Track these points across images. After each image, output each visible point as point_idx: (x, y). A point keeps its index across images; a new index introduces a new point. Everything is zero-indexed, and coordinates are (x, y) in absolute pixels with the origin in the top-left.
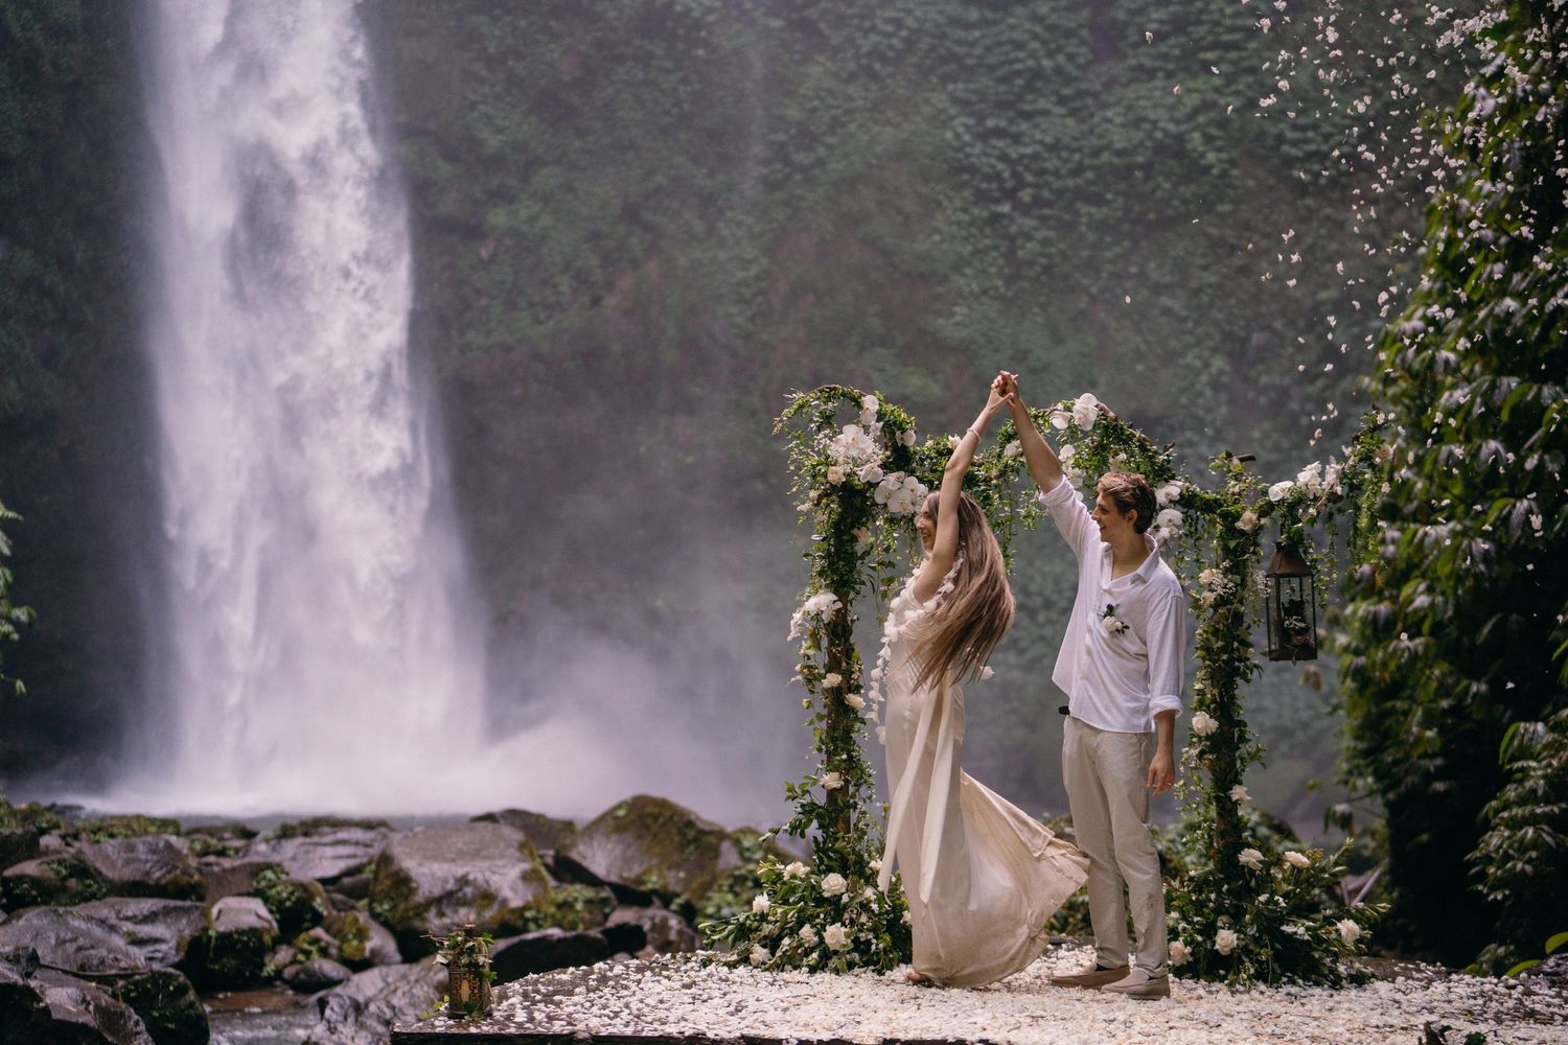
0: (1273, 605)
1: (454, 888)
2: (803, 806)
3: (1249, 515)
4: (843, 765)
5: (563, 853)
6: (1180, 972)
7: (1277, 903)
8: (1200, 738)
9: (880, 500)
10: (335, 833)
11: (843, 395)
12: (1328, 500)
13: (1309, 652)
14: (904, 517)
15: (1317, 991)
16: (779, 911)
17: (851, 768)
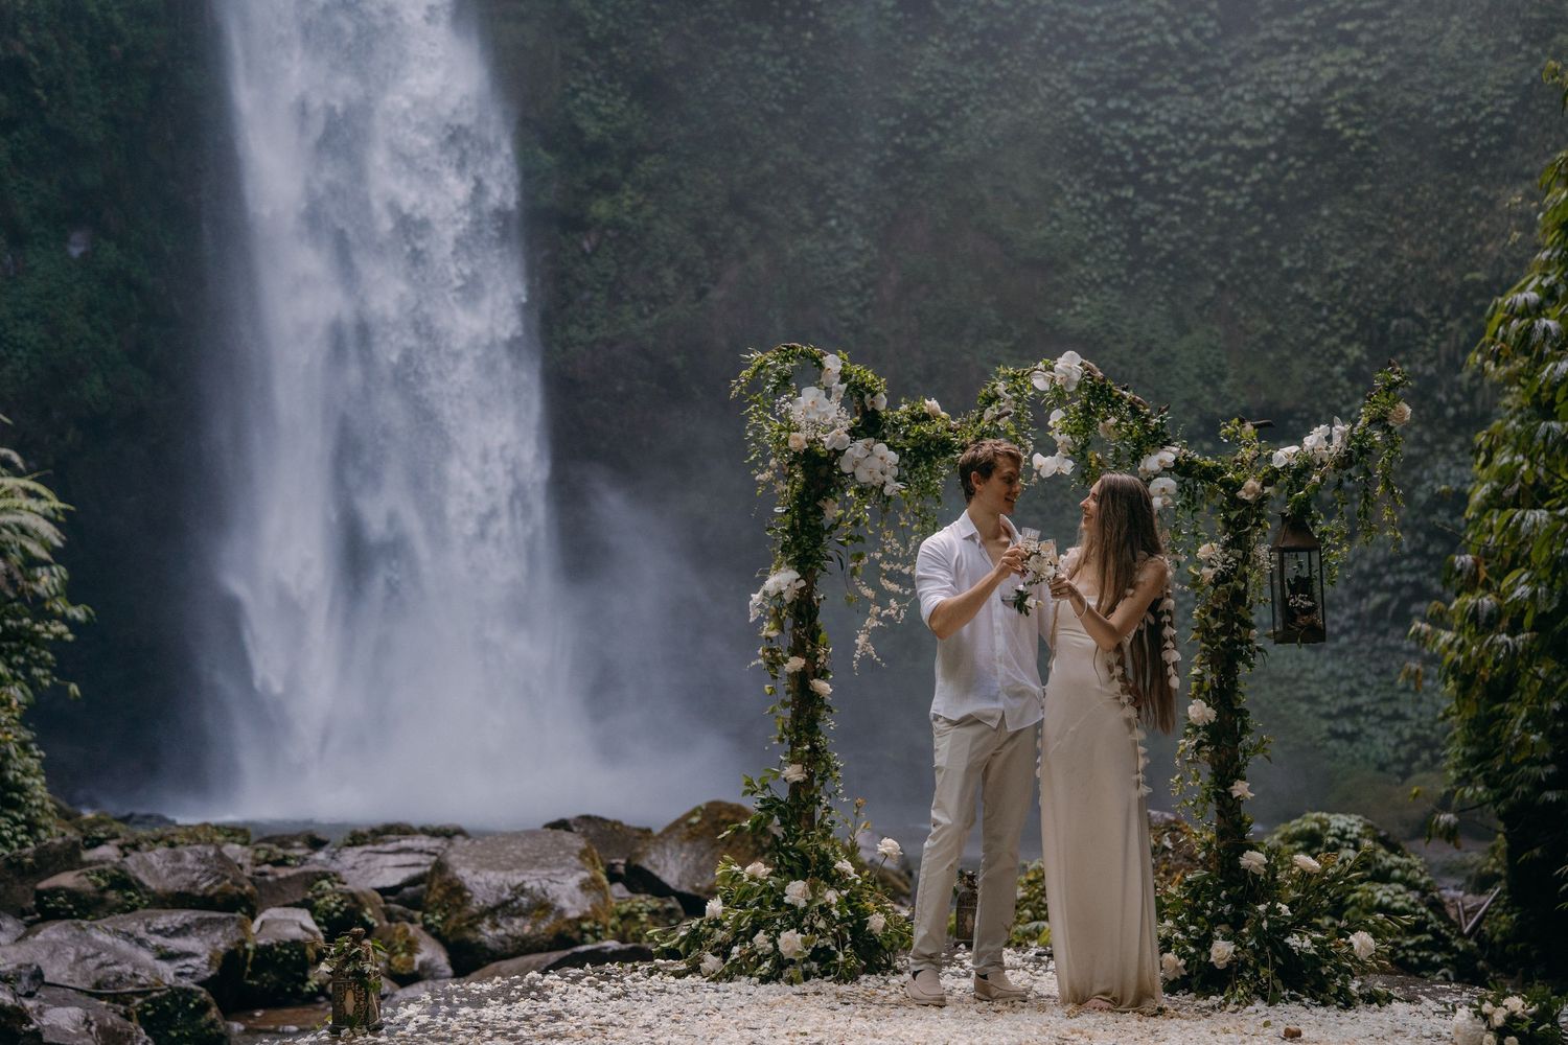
0: (1277, 581)
1: (509, 898)
2: (763, 801)
3: (1251, 483)
4: (806, 756)
5: (634, 862)
6: (1172, 987)
7: (1278, 912)
8: (1197, 729)
9: (846, 468)
10: (399, 840)
11: (803, 353)
12: (1336, 466)
13: (1315, 635)
14: (874, 487)
15: (1322, 1010)
16: (733, 915)
17: (814, 758)
